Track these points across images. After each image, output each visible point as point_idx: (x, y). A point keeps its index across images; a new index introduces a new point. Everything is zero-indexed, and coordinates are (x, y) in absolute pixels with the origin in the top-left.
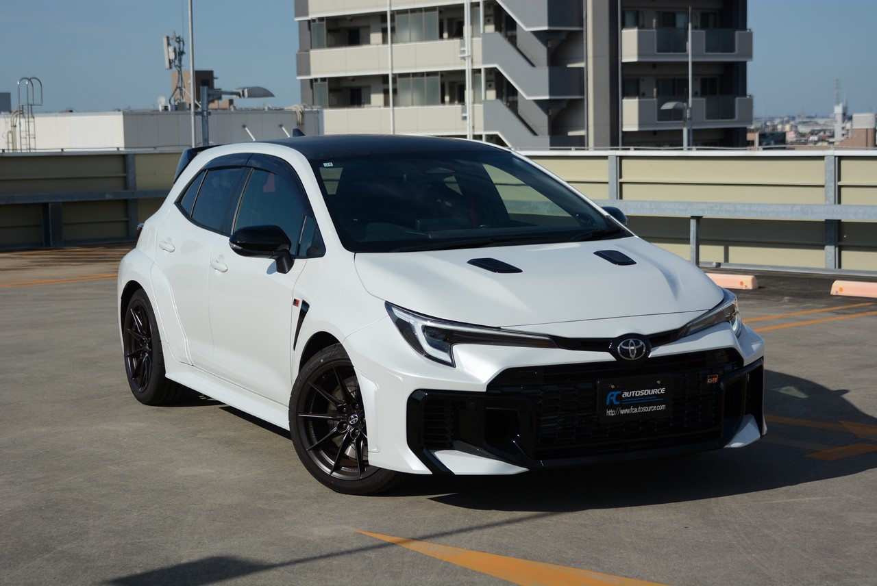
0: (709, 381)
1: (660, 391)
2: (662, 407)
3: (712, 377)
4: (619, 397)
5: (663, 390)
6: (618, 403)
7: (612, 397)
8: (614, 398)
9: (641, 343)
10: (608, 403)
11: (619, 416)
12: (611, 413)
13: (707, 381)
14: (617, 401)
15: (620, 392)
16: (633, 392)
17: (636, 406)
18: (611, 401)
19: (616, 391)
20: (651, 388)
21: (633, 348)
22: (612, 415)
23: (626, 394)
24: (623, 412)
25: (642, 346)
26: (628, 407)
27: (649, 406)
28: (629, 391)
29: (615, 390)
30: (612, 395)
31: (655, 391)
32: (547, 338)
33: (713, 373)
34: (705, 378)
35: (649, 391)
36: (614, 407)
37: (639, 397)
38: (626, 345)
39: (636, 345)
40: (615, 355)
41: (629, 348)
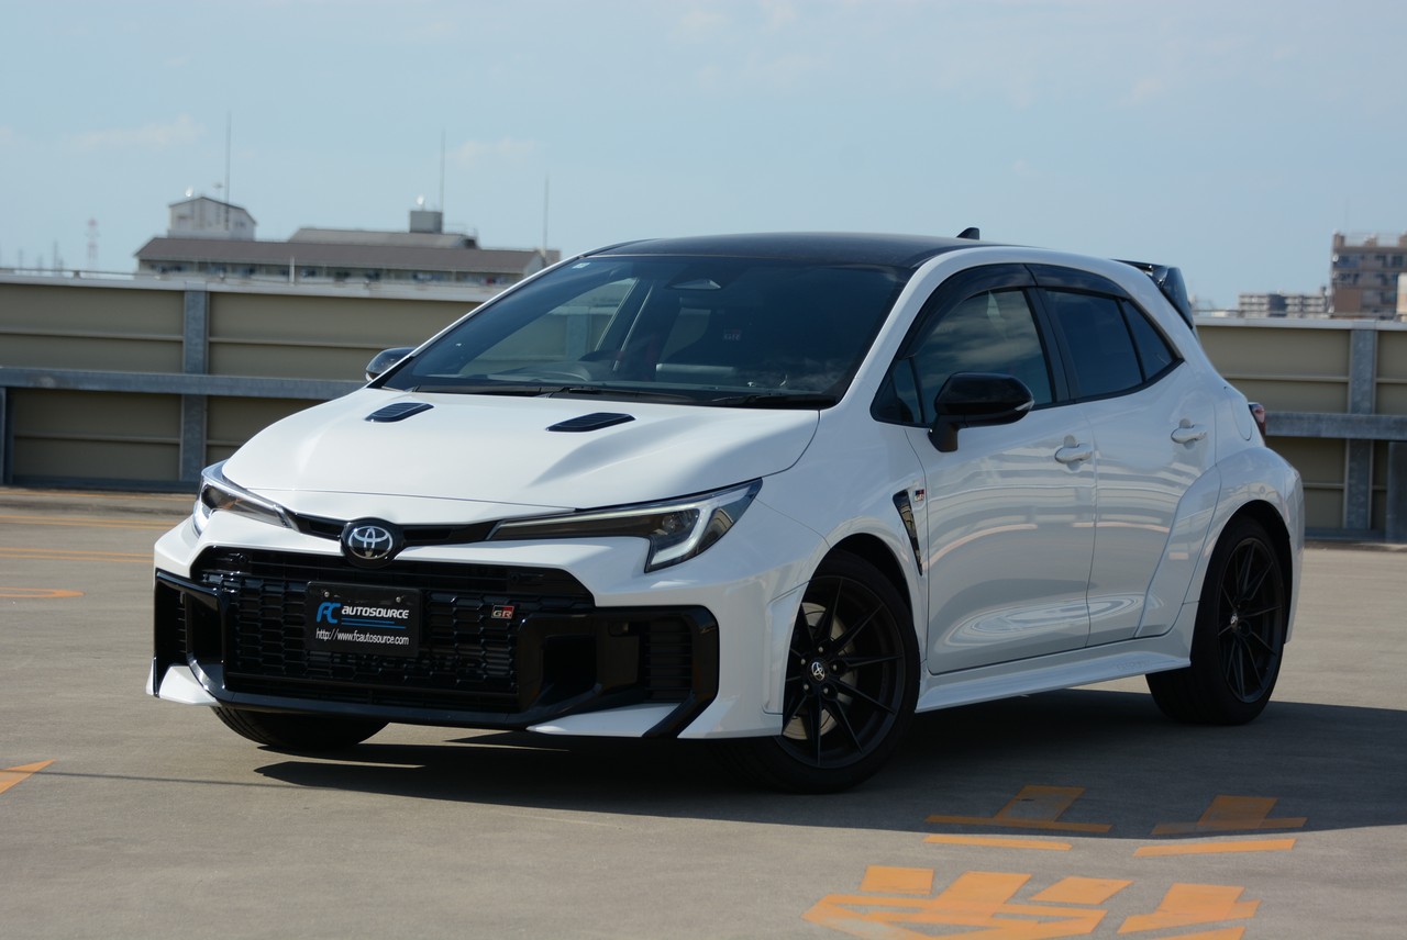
0: (495, 614)
1: (401, 614)
2: (403, 640)
3: (502, 609)
4: (337, 613)
5: (405, 614)
6: (335, 621)
7: (325, 610)
8: (329, 613)
9: (387, 535)
10: (319, 619)
11: (334, 642)
12: (323, 635)
13: (491, 614)
14: (333, 616)
15: (338, 605)
16: (360, 609)
17: (363, 631)
18: (324, 617)
19: (332, 602)
20: (387, 607)
21: (370, 540)
22: (326, 638)
23: (348, 610)
24: (342, 636)
25: (388, 540)
26: (349, 630)
27: (382, 635)
28: (353, 605)
29: (330, 600)
30: (326, 608)
31: (394, 613)
32: (281, 511)
33: (509, 603)
34: (488, 609)
35: (383, 612)
36: (328, 627)
37: (368, 617)
38: (362, 533)
39: (376, 537)
40: (344, 547)
41: (365, 540)
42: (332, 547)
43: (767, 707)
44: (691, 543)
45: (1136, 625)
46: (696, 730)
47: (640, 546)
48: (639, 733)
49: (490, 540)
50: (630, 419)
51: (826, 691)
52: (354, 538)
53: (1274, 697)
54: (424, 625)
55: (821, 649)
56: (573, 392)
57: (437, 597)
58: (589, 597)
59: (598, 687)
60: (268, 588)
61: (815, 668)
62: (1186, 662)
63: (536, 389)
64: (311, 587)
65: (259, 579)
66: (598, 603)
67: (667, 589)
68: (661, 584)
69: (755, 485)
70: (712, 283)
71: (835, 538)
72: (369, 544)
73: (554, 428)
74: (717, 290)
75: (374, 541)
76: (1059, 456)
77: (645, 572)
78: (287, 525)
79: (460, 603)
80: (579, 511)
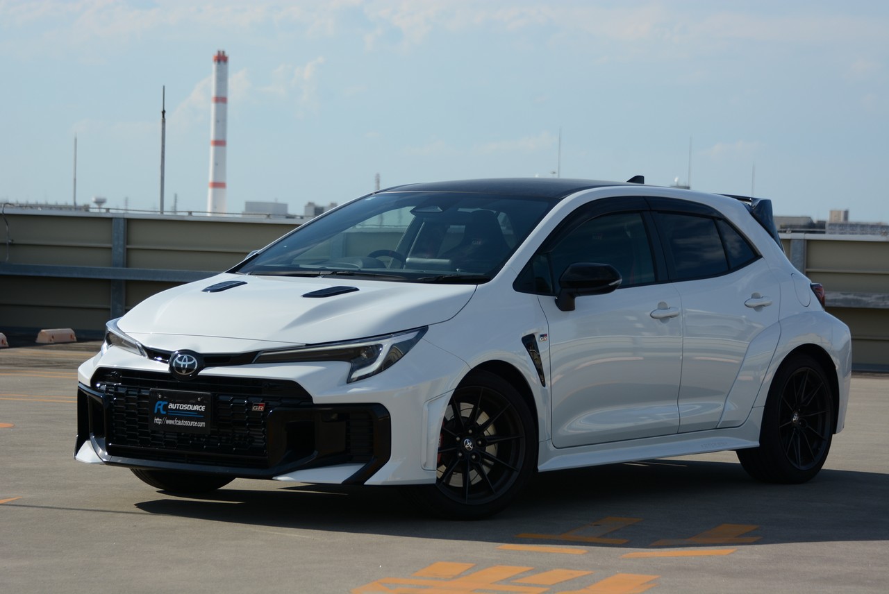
0: (254, 408)
1: (201, 408)
2: (202, 424)
3: (258, 405)
4: (165, 407)
5: (203, 408)
6: (165, 413)
7: (159, 406)
8: (161, 407)
9: (195, 360)
10: (156, 411)
11: (164, 425)
12: (158, 421)
13: (252, 408)
14: (164, 410)
15: (166, 403)
16: (178, 405)
17: (180, 419)
18: (159, 410)
19: (163, 401)
20: (193, 404)
21: (184, 363)
22: (159, 423)
23: (171, 406)
24: (169, 422)
25: (194, 363)
26: (172, 418)
27: (191, 421)
28: (174, 403)
29: (162, 399)
30: (160, 405)
31: (197, 408)
32: (140, 346)
33: (263, 401)
34: (250, 405)
35: (191, 406)
36: (161, 417)
37: (183, 410)
38: (180, 359)
39: (189, 361)
40: (171, 368)
41: (182, 363)
42: (164, 368)
43: (425, 466)
44: (376, 365)
45: (718, 420)
46: (376, 480)
47: (344, 367)
48: (340, 481)
49: (254, 363)
50: (356, 289)
51: (474, 457)
52: (176, 362)
53: (826, 466)
54: (214, 414)
55: (470, 431)
56: (338, 274)
57: (222, 398)
58: (309, 398)
59: (316, 453)
60: (130, 393)
61: (466, 443)
62: (756, 444)
63: (317, 273)
64: (152, 392)
65: (125, 387)
66: (315, 401)
67: (358, 393)
68: (355, 390)
69: (423, 330)
70: (439, 208)
71: (475, 362)
72: (184, 365)
73: (306, 296)
74: (441, 212)
75: (187, 363)
76: (653, 315)
77: (348, 383)
78: (142, 354)
79: (235, 401)
80: (308, 346)
